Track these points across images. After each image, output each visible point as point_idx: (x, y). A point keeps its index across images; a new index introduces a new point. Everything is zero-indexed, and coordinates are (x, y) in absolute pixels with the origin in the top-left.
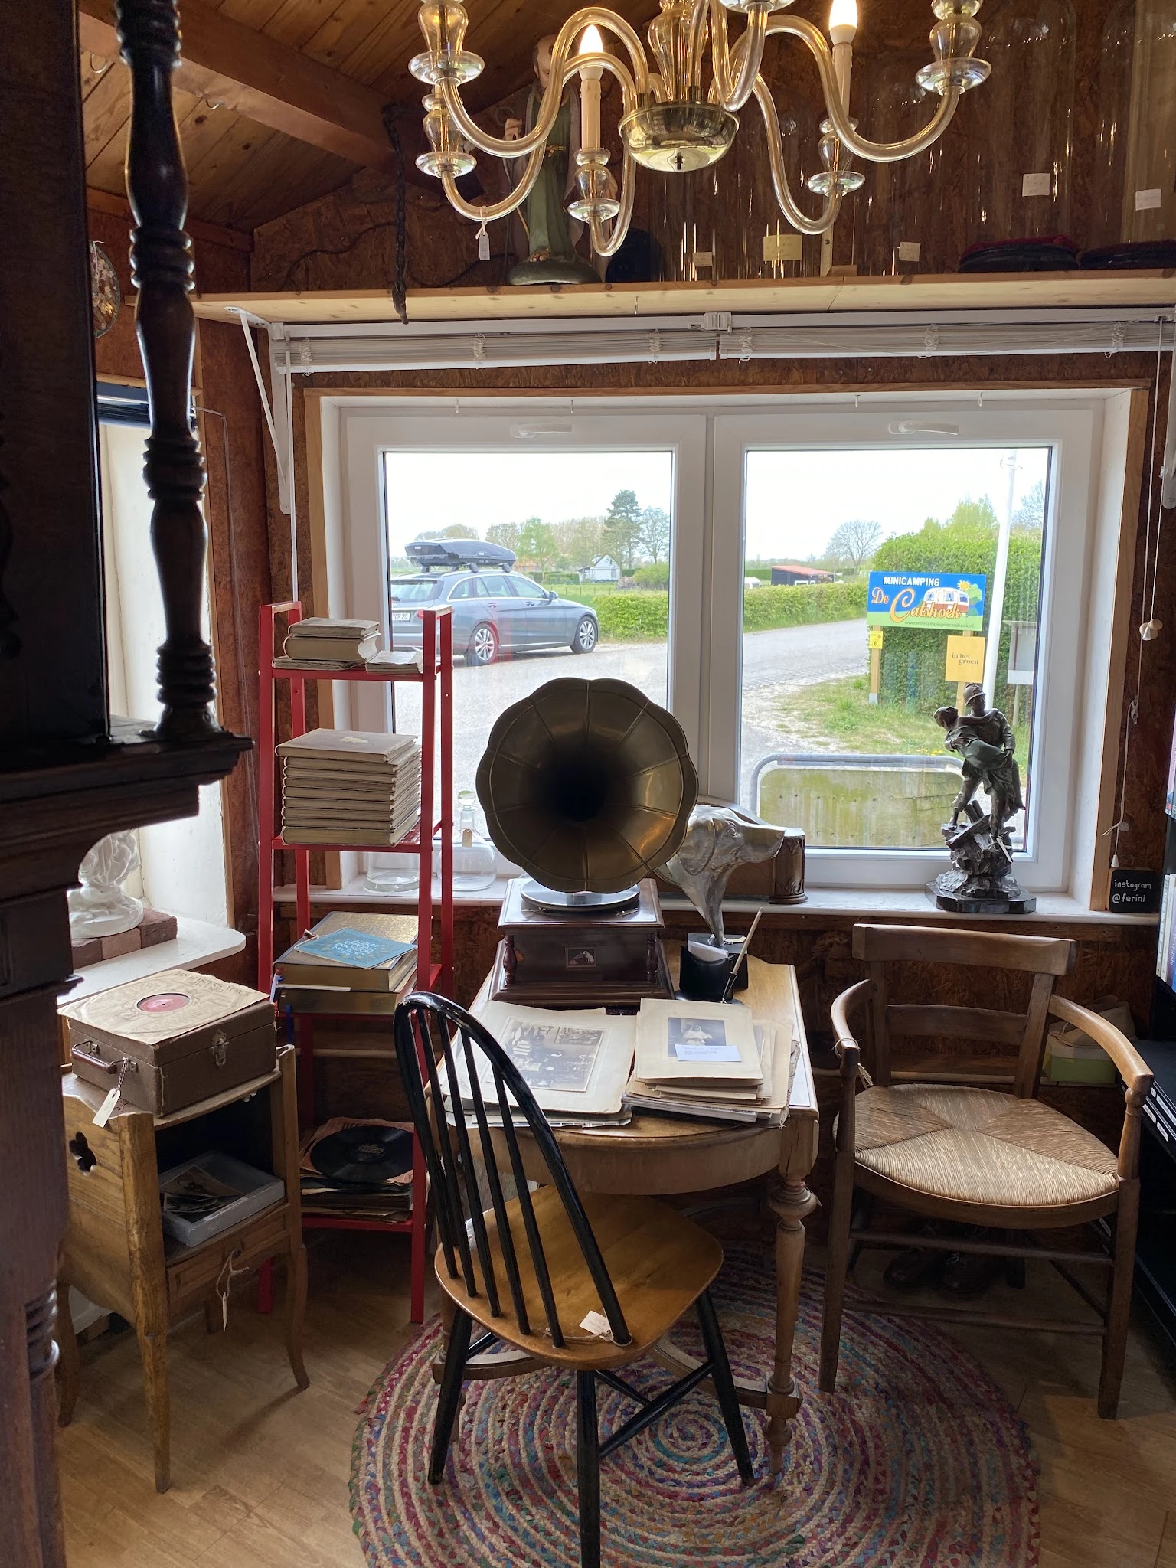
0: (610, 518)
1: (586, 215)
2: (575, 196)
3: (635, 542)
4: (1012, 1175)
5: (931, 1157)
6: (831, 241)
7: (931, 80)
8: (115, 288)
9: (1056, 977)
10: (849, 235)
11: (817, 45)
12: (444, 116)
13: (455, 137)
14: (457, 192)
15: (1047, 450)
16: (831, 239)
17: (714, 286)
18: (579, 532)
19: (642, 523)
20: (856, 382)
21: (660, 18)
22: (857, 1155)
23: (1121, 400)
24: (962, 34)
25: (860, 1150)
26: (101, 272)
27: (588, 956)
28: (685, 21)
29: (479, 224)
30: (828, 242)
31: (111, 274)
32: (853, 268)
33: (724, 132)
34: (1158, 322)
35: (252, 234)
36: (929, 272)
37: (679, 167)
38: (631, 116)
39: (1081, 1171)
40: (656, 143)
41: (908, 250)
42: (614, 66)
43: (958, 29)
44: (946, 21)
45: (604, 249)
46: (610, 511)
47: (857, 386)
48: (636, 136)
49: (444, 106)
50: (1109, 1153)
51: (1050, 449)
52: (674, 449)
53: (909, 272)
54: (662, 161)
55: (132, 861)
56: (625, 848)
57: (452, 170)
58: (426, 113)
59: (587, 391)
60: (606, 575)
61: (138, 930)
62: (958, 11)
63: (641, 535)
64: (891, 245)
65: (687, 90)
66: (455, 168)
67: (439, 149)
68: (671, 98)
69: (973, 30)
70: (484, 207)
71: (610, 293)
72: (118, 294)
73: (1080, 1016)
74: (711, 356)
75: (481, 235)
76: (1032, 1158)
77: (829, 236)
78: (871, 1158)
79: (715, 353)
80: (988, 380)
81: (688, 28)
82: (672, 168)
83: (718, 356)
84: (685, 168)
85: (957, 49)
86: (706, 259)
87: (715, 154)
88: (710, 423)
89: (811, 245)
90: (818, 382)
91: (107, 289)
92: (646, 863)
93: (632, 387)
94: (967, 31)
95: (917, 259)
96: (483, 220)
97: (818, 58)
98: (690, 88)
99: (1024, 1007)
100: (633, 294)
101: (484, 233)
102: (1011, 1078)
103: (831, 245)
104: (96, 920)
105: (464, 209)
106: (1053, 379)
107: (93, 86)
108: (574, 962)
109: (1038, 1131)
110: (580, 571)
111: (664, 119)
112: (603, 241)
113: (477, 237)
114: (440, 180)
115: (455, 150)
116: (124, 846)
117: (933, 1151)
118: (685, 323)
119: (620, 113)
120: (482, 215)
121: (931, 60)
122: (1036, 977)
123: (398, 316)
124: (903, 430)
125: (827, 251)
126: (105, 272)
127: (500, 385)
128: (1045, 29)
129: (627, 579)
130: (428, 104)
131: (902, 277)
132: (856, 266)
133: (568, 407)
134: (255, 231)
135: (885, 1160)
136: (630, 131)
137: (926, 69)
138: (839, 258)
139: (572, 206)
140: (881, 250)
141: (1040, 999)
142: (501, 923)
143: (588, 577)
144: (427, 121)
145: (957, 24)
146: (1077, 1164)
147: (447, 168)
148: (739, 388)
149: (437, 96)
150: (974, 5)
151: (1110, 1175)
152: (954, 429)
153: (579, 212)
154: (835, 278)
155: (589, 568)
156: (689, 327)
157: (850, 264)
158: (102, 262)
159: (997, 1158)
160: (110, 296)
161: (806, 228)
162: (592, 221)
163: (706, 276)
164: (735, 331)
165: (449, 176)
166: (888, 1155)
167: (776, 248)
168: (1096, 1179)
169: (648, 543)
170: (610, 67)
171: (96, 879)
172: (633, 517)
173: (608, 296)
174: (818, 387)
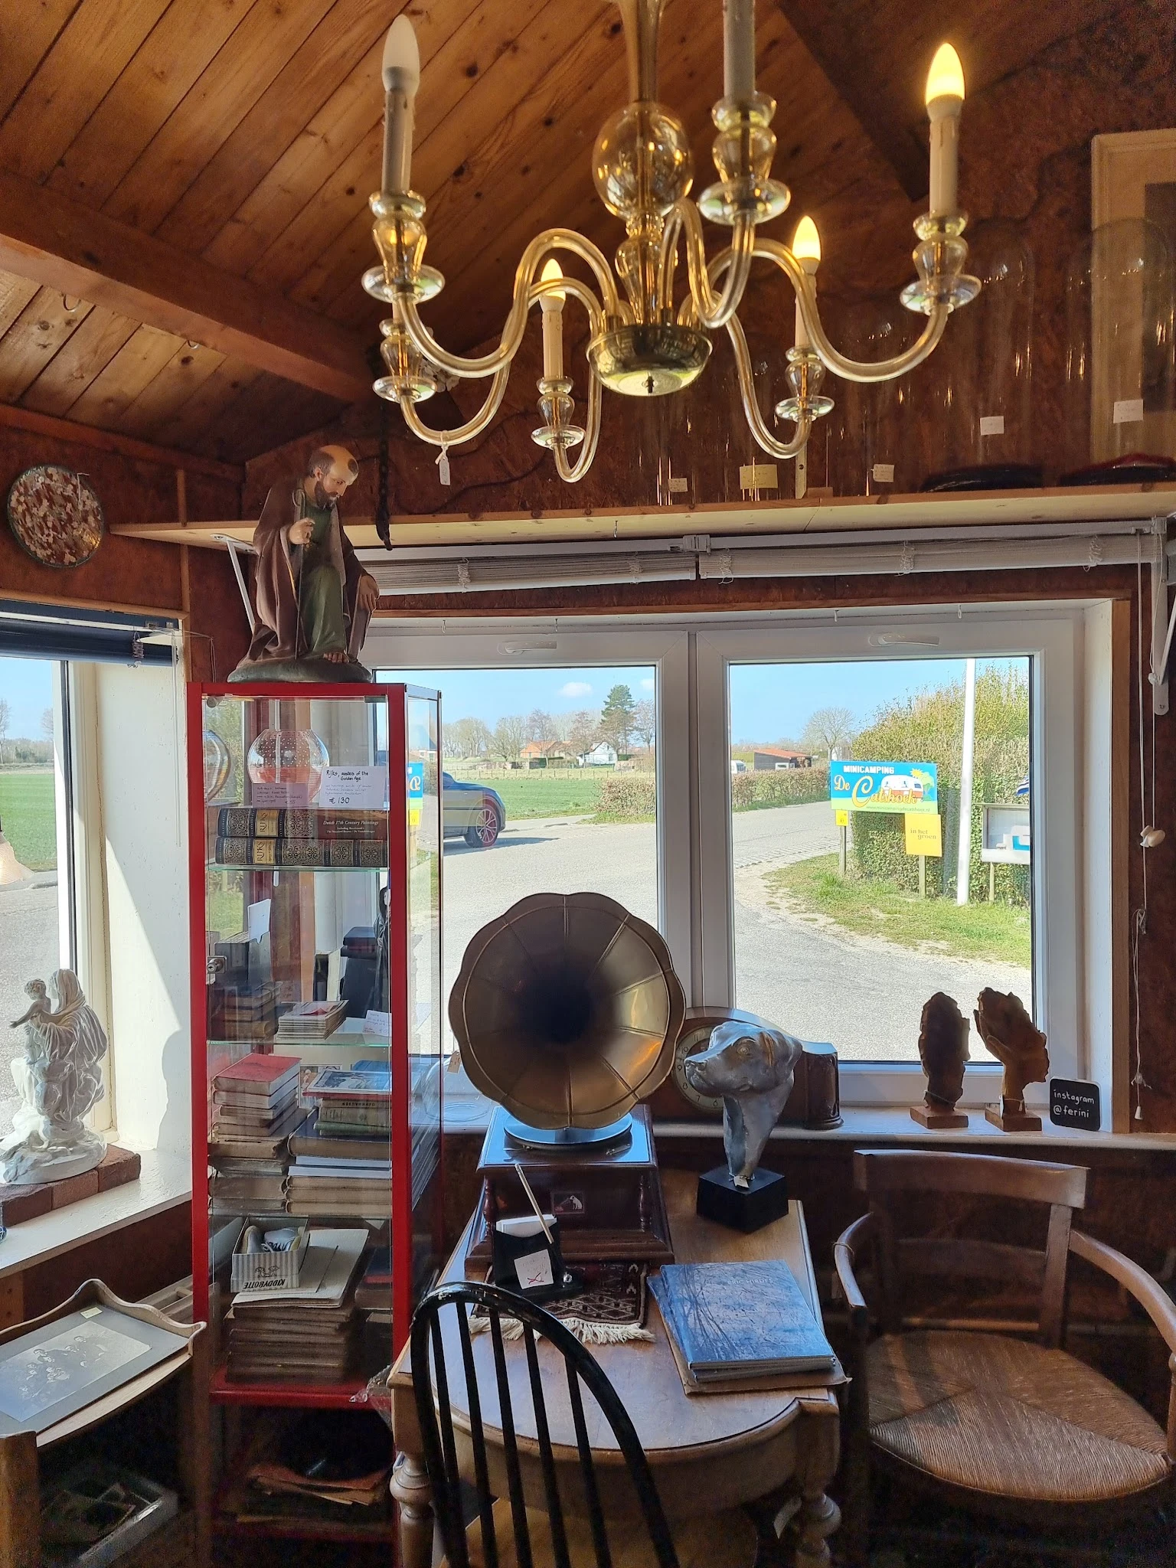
0: (607, 709)
1: (549, 442)
2: (540, 423)
3: (631, 730)
4: (1049, 1458)
5: (955, 1433)
6: (805, 466)
7: (915, 300)
8: (99, 518)
9: (1075, 1210)
10: (822, 459)
11: (793, 269)
12: (403, 341)
13: (416, 363)
14: (416, 416)
15: (1028, 658)
16: (804, 464)
17: (692, 509)
18: (579, 722)
19: (635, 714)
20: (835, 598)
21: (627, 243)
22: (872, 1431)
23: (1102, 611)
24: (948, 253)
25: (876, 1424)
26: (84, 502)
27: (576, 1201)
28: (653, 246)
29: (439, 449)
30: (802, 467)
31: (96, 504)
32: (828, 490)
33: (696, 355)
34: (1135, 535)
35: (244, 465)
36: (902, 492)
37: (650, 391)
38: (598, 341)
39: (1127, 1449)
40: (625, 366)
41: (883, 472)
42: (578, 290)
43: (944, 248)
44: (930, 241)
45: (569, 475)
46: (606, 703)
47: (834, 602)
48: (605, 361)
49: (402, 332)
50: (1154, 1426)
51: (1031, 657)
52: (657, 663)
53: (883, 492)
54: (633, 385)
55: (98, 1092)
56: (610, 1075)
57: (411, 394)
58: (383, 338)
59: (570, 611)
60: (605, 759)
61: (96, 1172)
62: (942, 229)
63: (635, 724)
64: (864, 470)
65: (658, 314)
66: (415, 393)
67: (397, 373)
68: (640, 321)
69: (960, 249)
70: (445, 432)
71: (591, 518)
72: (102, 524)
73: (1107, 1258)
74: (690, 576)
75: (442, 460)
76: (1069, 1431)
77: (802, 460)
78: (888, 1435)
79: (695, 574)
80: (966, 593)
81: (657, 255)
82: (644, 392)
83: (698, 575)
84: (656, 392)
85: (944, 267)
86: (680, 485)
87: (688, 378)
88: (692, 638)
89: (786, 470)
90: (796, 598)
91: (91, 519)
92: (633, 1091)
93: (615, 606)
94: (953, 250)
95: (891, 480)
96: (445, 445)
97: (794, 280)
98: (662, 311)
99: (1042, 1244)
100: (612, 519)
101: (445, 458)
102: (1034, 1326)
103: (804, 471)
104: (55, 1162)
105: (424, 434)
106: (1032, 591)
107: (75, 327)
108: (561, 1209)
109: (1072, 1394)
110: (581, 756)
111: (633, 341)
112: (568, 467)
113: (437, 462)
114: (398, 406)
115: (414, 375)
116: (89, 1077)
117: (957, 1425)
118: (665, 545)
119: (587, 337)
120: (444, 440)
121: (914, 277)
122: (1053, 1208)
123: (382, 543)
124: (882, 641)
125: (801, 476)
126: (88, 502)
127: (485, 606)
128: (1005, 269)
129: (623, 763)
130: (386, 329)
131: (877, 497)
132: (831, 488)
133: (553, 626)
134: (247, 463)
135: (904, 1438)
136: (599, 354)
137: (912, 288)
138: (813, 481)
139: (535, 433)
140: (854, 474)
141: (1060, 1237)
142: (481, 1165)
143: (587, 761)
144: (385, 347)
145: (942, 243)
146: (1120, 1439)
147: (406, 392)
148: (720, 606)
149: (395, 322)
150: (959, 224)
151: (1160, 1455)
152: (935, 641)
153: (542, 439)
154: (810, 500)
155: (588, 754)
156: (669, 549)
157: (823, 485)
158: (86, 493)
159: (1031, 1432)
160: (93, 525)
161: (778, 452)
162: (556, 448)
163: (682, 500)
164: (714, 552)
165: (408, 401)
166: (907, 1429)
167: (752, 476)
168: (1144, 1462)
169: (641, 730)
170: (575, 292)
171: (59, 1116)
172: (627, 707)
173: (588, 520)
174: (798, 603)
